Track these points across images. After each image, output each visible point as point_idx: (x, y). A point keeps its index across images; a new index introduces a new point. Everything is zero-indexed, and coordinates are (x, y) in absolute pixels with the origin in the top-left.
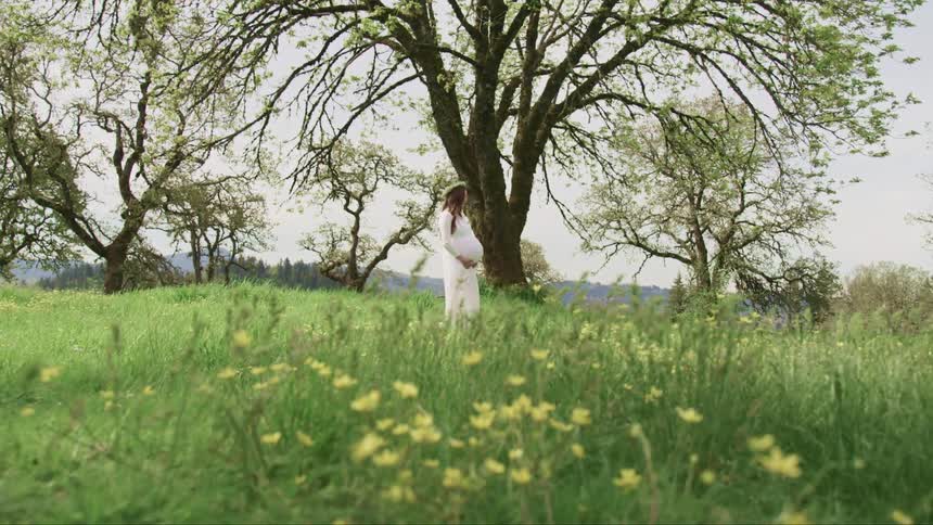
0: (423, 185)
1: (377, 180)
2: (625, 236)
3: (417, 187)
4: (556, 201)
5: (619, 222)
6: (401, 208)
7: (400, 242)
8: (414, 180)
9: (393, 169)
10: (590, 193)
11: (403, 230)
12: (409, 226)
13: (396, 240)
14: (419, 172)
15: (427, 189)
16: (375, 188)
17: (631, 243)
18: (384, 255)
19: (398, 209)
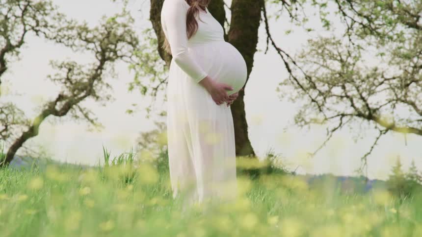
0: (87, 40)
1: (25, 31)
2: (353, 105)
3: (77, 42)
4: (279, 50)
5: (344, 87)
6: (57, 71)
7: (57, 114)
8: (74, 33)
9: (47, 18)
10: (307, 50)
11: (61, 98)
12: (67, 93)
13: (50, 111)
14: (81, 23)
15: (91, 46)
16: (21, 43)
17: (360, 115)
18: (32, 132)
19: (54, 72)
